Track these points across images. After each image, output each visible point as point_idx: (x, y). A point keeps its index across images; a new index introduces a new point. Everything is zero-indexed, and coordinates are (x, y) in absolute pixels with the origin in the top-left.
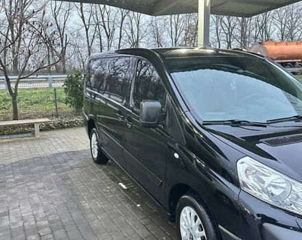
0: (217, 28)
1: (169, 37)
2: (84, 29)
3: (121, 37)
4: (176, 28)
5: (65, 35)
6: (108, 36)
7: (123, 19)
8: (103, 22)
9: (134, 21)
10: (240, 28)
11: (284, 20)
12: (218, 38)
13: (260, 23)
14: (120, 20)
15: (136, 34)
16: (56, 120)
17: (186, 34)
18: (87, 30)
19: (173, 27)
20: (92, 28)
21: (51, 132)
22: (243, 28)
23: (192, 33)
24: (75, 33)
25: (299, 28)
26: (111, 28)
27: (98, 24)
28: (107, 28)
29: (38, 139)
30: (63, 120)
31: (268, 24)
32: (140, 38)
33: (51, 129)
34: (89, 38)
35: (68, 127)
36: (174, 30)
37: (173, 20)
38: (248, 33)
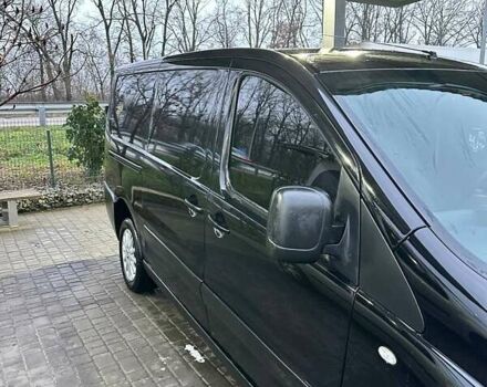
2: (103, 26)
3: (165, 40)
4: (257, 28)
5: (69, 37)
6: (144, 39)
7: (169, 10)
8: (135, 14)
9: (187, 14)
10: (360, 31)
11: (429, 19)
13: (391, 23)
14: (164, 12)
15: (190, 36)
16: (50, 192)
17: (274, 38)
18: (107, 28)
19: (253, 25)
20: (115, 25)
21: (41, 216)
22: (364, 31)
23: (283, 37)
24: (88, 33)
25: (453, 33)
26: (149, 26)
27: (126, 18)
28: (142, 25)
29: (14, 232)
30: (65, 192)
31: (405, 25)
32: (197, 44)
33: (41, 208)
34: (112, 41)
35: (75, 205)
36: (254, 31)
37: (252, 15)
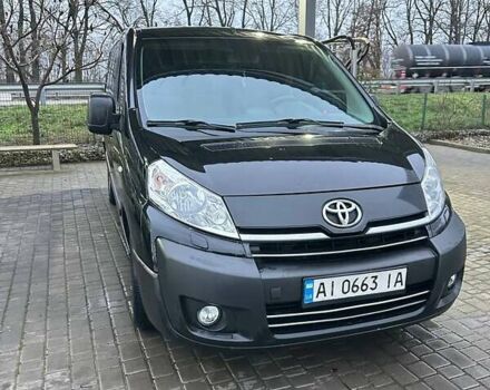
0: (409, 11)
1: (325, 26)
2: (185, 13)
4: (337, 10)
6: (223, 25)
10: (450, 11)
12: (410, 28)
15: (269, 21)
17: (354, 20)
18: (189, 15)
19: (333, 7)
20: (197, 12)
22: (454, 10)
23: (365, 19)
26: (228, 12)
27: (207, 5)
32: (275, 27)
33: (81, 160)
36: (333, 13)
38: (463, 18)
